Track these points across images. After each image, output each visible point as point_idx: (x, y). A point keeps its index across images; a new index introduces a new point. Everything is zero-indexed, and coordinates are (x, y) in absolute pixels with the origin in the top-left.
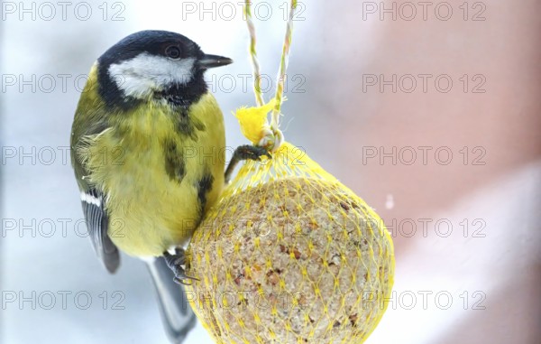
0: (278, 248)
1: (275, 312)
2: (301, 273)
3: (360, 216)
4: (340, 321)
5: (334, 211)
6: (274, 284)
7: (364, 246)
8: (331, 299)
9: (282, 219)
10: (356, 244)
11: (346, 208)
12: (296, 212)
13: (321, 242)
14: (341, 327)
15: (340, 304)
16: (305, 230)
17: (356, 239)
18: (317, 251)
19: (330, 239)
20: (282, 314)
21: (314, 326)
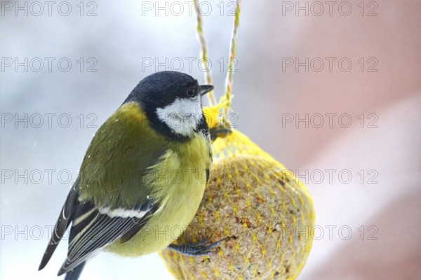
0: (234, 220)
1: (232, 268)
2: (252, 239)
3: (293, 189)
4: (279, 271)
5: (274, 187)
6: (231, 247)
7: (298, 214)
8: (274, 257)
9: (236, 196)
10: (292, 212)
11: (282, 184)
12: (246, 190)
13: (266, 214)
14: (279, 275)
15: (280, 260)
16: (254, 205)
17: (291, 209)
18: (264, 221)
19: (273, 211)
20: (237, 270)
21: (260, 277)
